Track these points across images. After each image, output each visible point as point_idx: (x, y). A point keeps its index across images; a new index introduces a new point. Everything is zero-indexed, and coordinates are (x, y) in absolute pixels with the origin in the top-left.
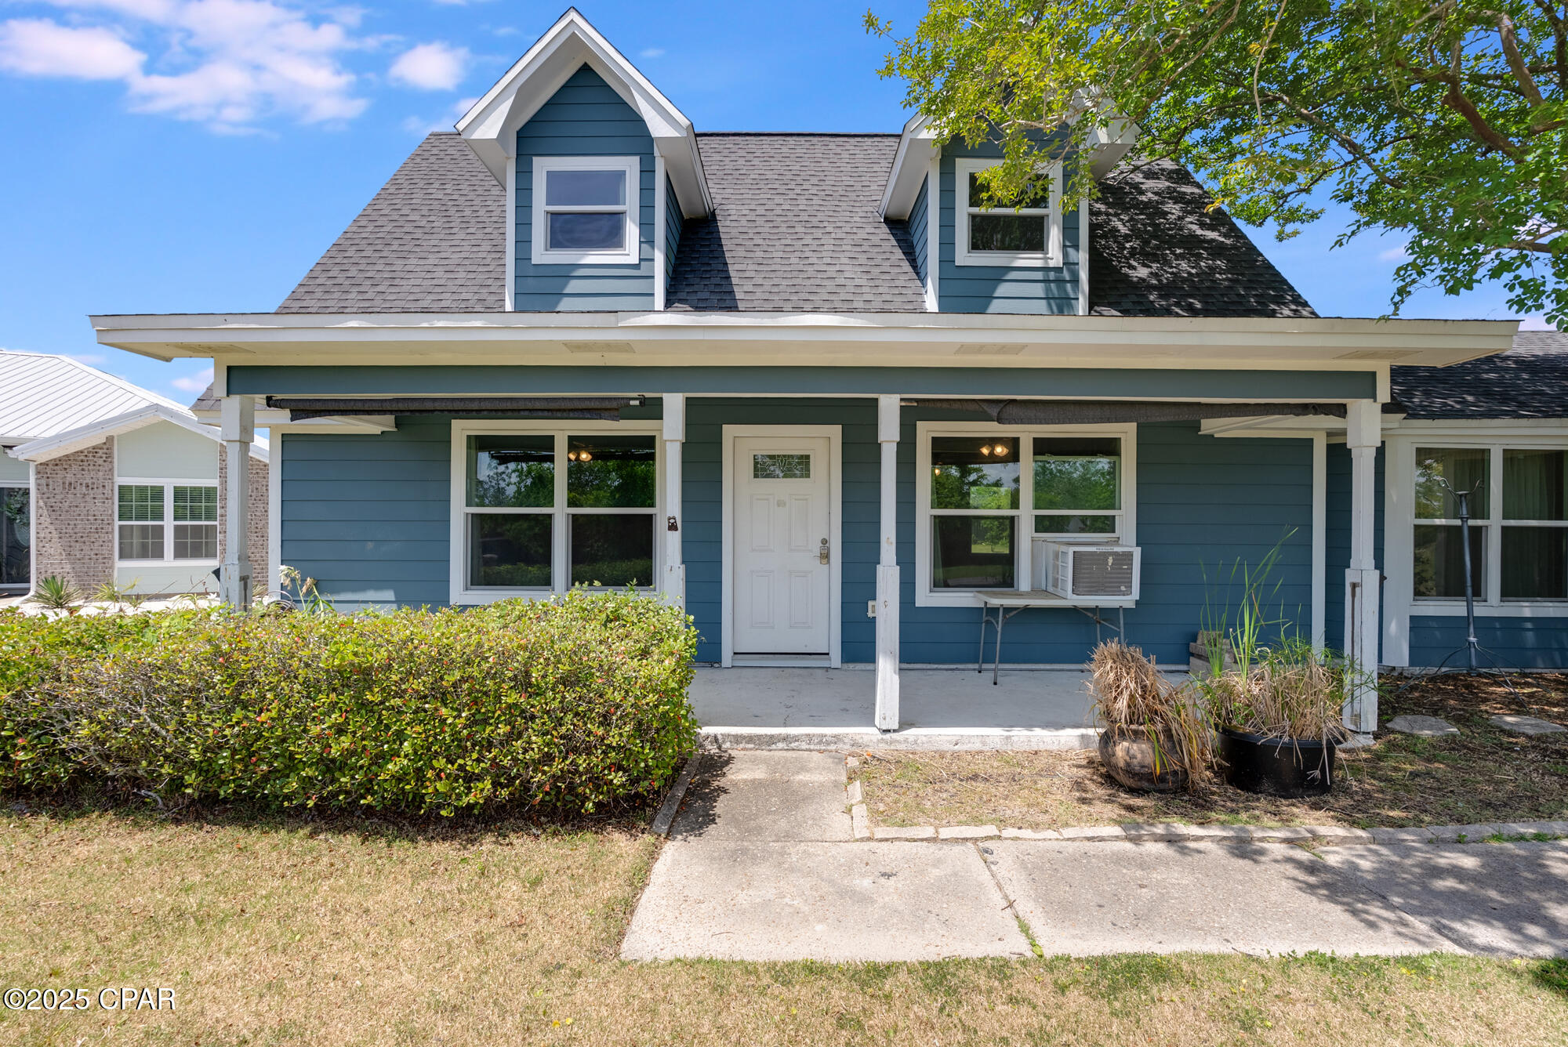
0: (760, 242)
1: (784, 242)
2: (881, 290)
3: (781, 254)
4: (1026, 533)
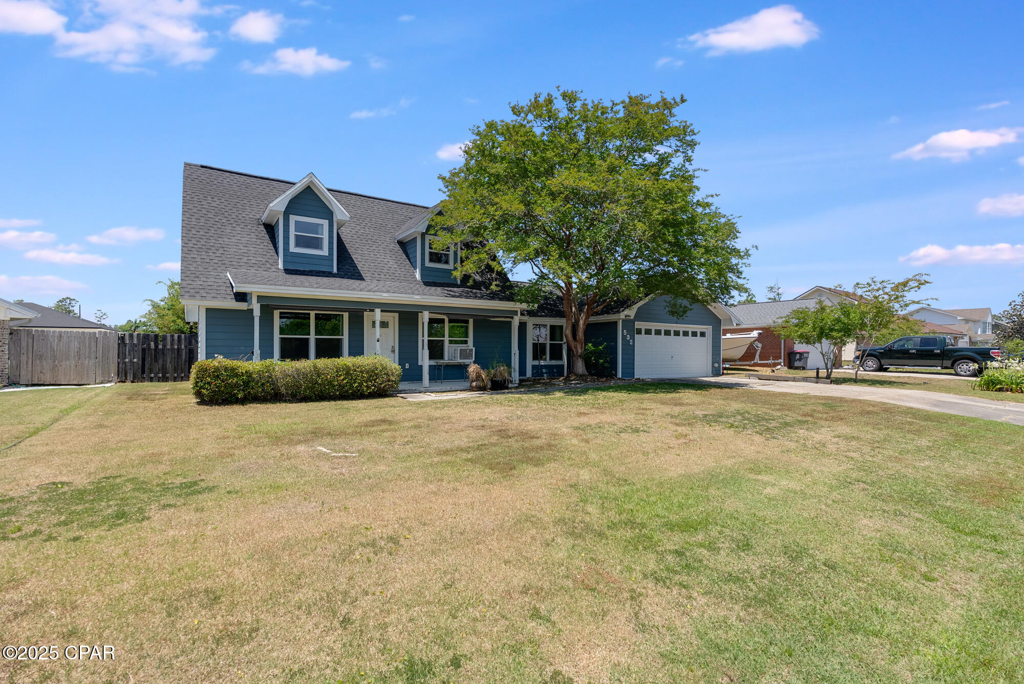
1: (366, 247)
3: (367, 252)
4: (446, 344)
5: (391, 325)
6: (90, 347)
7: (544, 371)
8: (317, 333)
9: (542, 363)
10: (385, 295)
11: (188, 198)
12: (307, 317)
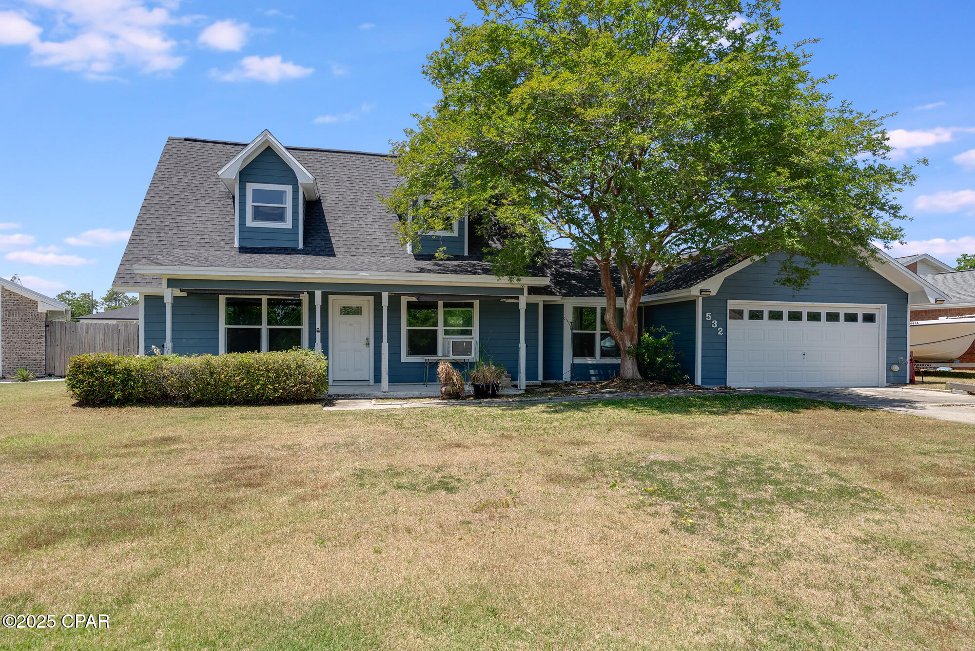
0: (341, 215)
1: (351, 216)
2: (390, 241)
3: (350, 222)
4: (440, 335)
5: (365, 311)
6: (113, 340)
7: (592, 372)
8: (269, 323)
9: (589, 361)
10: (319, 272)
11: (160, 175)
12: (258, 302)
